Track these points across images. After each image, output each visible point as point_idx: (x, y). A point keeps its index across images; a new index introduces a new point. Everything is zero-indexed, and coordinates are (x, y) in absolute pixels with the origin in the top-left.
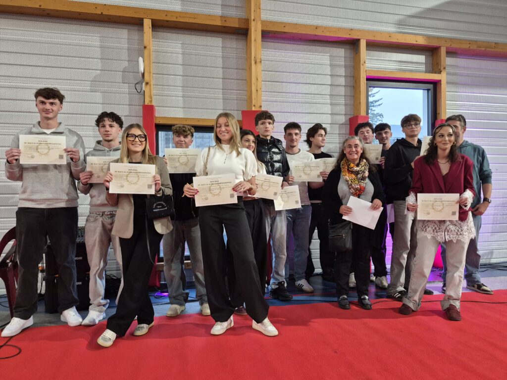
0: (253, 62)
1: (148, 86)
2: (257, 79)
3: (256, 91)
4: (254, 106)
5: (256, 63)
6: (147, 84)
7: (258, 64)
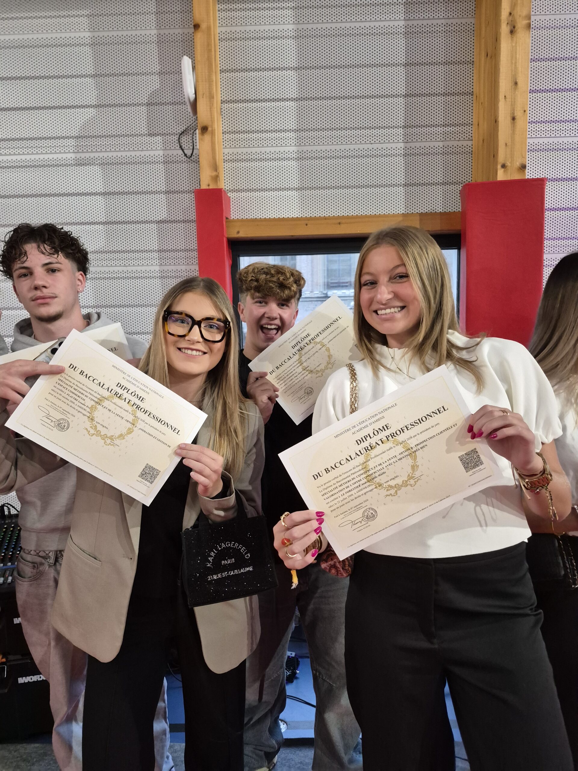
0: (504, 29)
1: (207, 137)
2: (516, 83)
3: (509, 119)
4: (504, 166)
5: (512, 32)
6: (204, 129)
7: (521, 34)
